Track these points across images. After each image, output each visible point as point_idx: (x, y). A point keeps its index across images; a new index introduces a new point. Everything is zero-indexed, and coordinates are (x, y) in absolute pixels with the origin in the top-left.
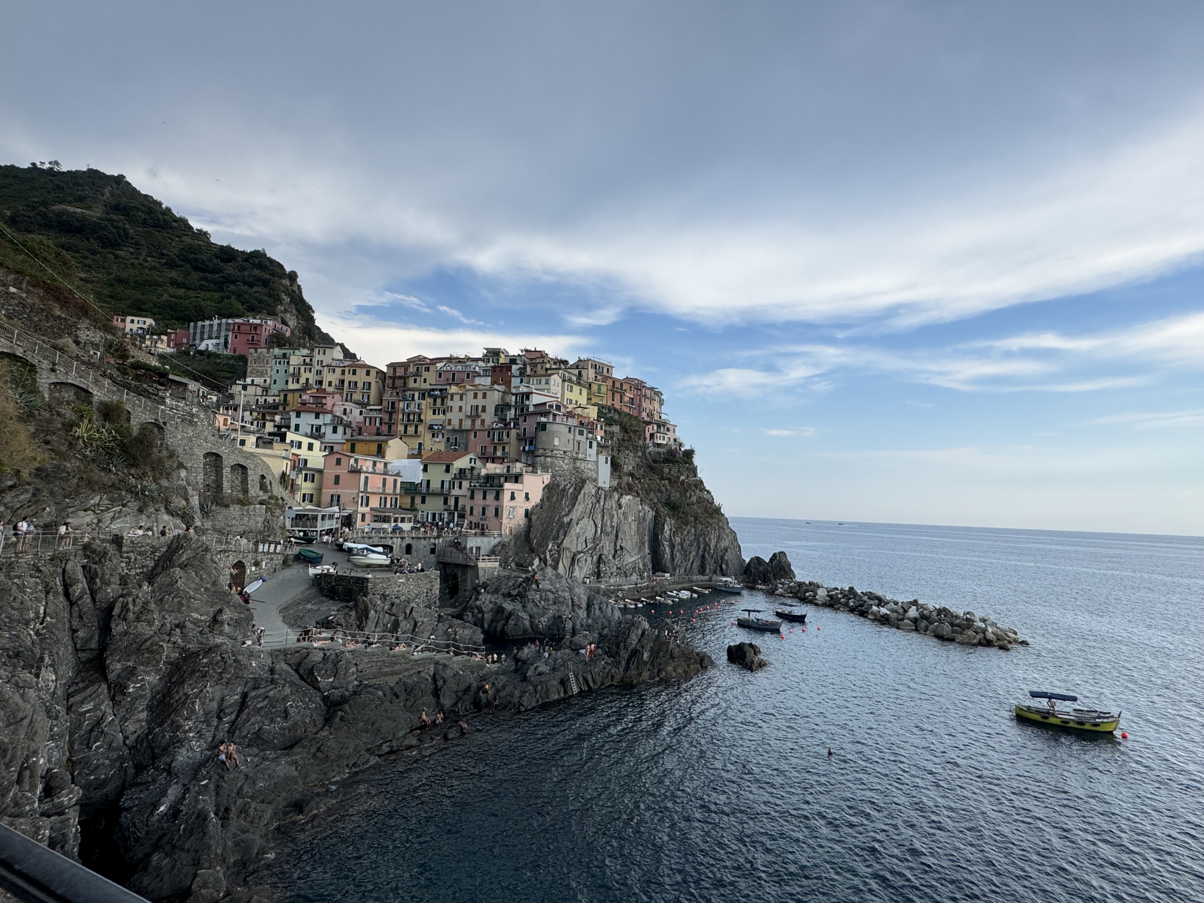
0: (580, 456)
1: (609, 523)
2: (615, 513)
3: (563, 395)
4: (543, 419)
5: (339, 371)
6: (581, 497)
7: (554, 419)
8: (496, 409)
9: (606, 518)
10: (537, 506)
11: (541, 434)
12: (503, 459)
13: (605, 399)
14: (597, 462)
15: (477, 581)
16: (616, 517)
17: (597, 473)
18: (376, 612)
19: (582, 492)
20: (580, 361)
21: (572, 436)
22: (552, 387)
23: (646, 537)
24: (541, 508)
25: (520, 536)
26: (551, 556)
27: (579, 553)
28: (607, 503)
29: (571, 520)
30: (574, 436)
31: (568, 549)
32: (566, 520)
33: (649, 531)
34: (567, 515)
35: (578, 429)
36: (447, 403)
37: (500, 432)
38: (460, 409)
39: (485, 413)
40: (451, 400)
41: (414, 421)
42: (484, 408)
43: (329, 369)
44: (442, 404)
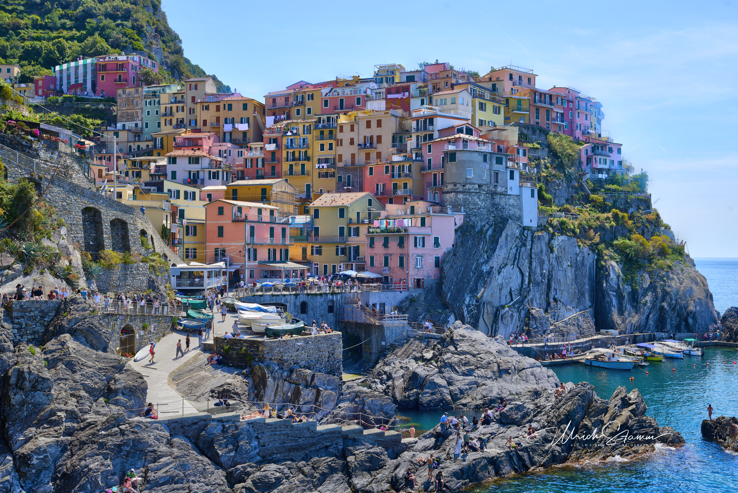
0: (499, 189)
1: (538, 270)
2: (545, 258)
3: (473, 116)
4: (451, 148)
5: (213, 107)
6: (502, 240)
7: (465, 146)
8: (394, 140)
9: (534, 264)
10: (449, 252)
11: (449, 165)
12: (406, 199)
13: (527, 117)
14: (519, 197)
15: (383, 343)
16: (547, 262)
17: (521, 209)
18: (274, 379)
19: (504, 234)
20: (493, 71)
21: (487, 166)
22: (460, 107)
23: (587, 287)
24: (455, 255)
25: (431, 289)
26: (468, 313)
27: (503, 307)
28: (535, 246)
29: (492, 268)
30: (491, 165)
31: (489, 303)
32: (485, 268)
33: (590, 279)
34: (487, 262)
35: (495, 156)
36: (336, 135)
37: (400, 166)
38: (352, 142)
39: (380, 144)
40: (340, 132)
41: (300, 160)
42: (379, 139)
43: (203, 106)
44: (331, 138)
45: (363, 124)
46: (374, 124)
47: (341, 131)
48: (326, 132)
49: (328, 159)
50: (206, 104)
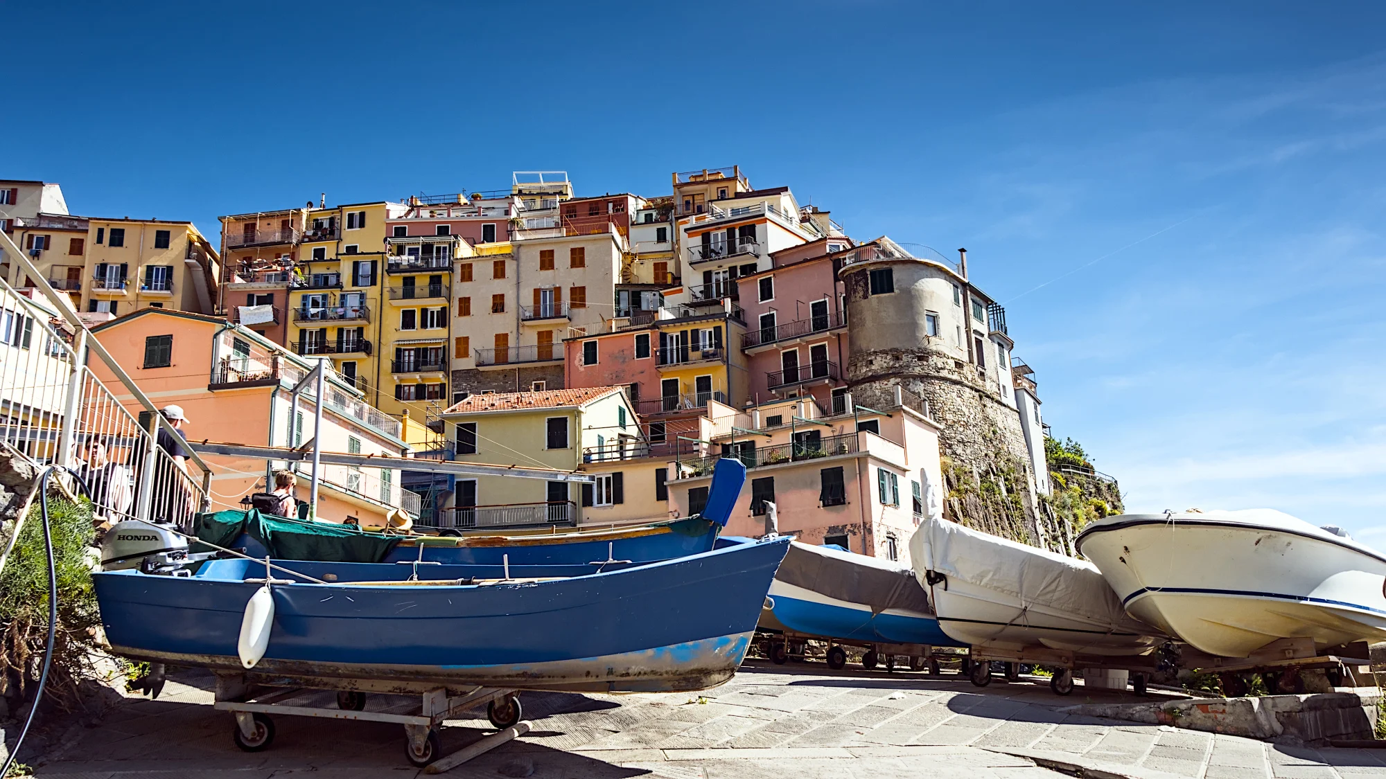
0: (989, 385)
5: (60, 242)
21: (962, 316)
30: (967, 314)
35: (970, 297)
36: (449, 289)
37: (684, 333)
38: (498, 305)
39: (582, 310)
40: (463, 280)
41: (340, 350)
42: (578, 295)
43: (31, 237)
44: (435, 293)
45: (532, 259)
46: (562, 258)
47: (467, 274)
48: (422, 281)
49: (425, 350)
50: (42, 234)
